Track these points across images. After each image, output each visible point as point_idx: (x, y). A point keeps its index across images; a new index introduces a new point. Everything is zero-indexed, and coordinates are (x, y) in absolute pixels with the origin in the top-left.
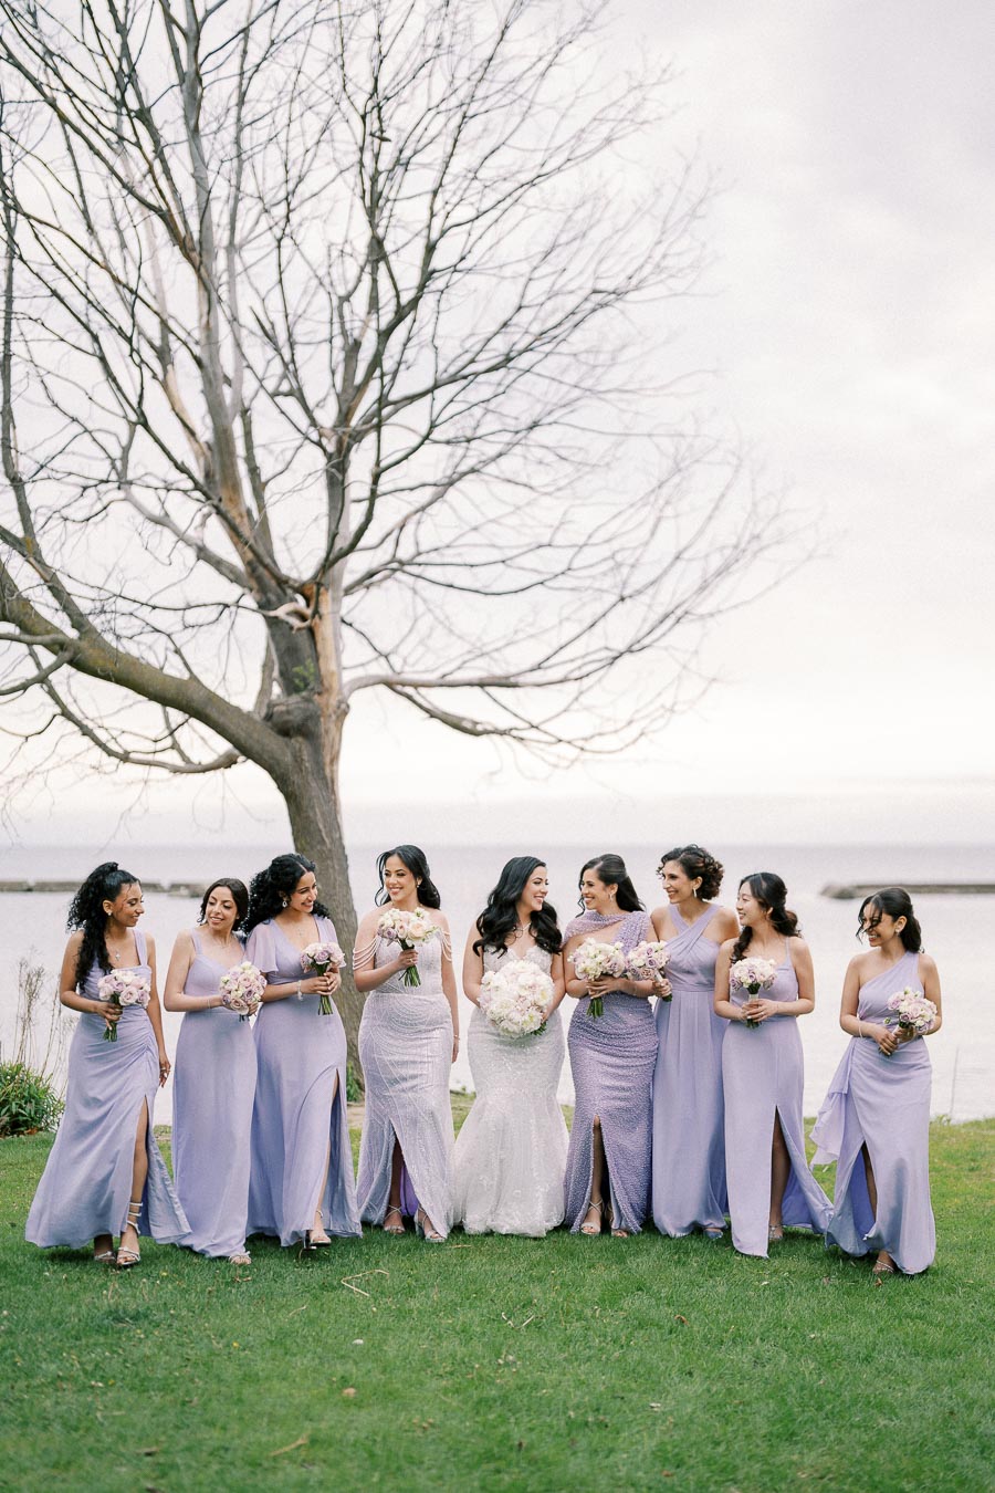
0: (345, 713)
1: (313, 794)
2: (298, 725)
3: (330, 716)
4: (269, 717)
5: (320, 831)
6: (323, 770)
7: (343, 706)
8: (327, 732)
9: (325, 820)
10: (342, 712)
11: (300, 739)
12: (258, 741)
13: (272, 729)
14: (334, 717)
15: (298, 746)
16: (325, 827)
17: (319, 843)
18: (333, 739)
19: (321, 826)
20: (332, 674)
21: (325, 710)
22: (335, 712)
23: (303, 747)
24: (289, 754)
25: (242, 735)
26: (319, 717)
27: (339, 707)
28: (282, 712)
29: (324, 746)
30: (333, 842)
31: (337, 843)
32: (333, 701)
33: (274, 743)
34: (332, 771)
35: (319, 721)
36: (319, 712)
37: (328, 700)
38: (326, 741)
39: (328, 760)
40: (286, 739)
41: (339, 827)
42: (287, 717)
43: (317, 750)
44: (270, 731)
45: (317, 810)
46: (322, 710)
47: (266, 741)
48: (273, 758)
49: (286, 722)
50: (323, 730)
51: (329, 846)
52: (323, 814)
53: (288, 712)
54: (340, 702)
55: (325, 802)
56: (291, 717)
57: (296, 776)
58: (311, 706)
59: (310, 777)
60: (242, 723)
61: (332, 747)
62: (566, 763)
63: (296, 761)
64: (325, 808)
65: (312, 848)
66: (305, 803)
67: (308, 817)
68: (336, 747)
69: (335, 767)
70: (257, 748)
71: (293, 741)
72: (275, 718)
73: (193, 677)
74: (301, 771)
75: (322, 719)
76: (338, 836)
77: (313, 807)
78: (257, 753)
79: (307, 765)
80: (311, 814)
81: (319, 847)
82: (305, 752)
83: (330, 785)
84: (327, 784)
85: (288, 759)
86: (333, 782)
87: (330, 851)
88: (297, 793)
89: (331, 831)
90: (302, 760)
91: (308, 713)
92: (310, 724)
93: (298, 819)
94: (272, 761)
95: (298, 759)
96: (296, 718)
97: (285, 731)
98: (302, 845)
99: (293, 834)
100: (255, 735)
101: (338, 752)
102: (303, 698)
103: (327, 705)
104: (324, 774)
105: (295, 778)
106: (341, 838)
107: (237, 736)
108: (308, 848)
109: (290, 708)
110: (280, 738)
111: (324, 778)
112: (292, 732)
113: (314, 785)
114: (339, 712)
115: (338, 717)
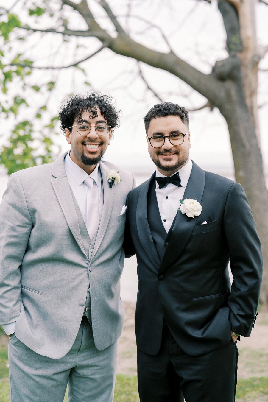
1: (237, 116)
2: (228, 73)
4: (213, 71)
7: (255, 59)
8: (246, 76)
9: (247, 132)
10: (255, 64)
11: (230, 81)
13: (214, 77)
14: (250, 67)
16: (247, 136)
19: (243, 136)
20: (248, 38)
21: (243, 62)
22: (250, 63)
23: (232, 87)
26: (239, 67)
27: (252, 60)
32: (249, 56)
33: (215, 85)
34: (251, 101)
36: (240, 64)
37: (245, 55)
38: (246, 82)
40: (222, 83)
41: (255, 137)
43: (240, 88)
45: (241, 125)
47: (209, 84)
50: (243, 76)
52: (245, 128)
54: (254, 56)
64: (246, 125)
71: (226, 83)
72: (217, 70)
73: (172, 52)
75: (241, 69)
76: (254, 142)
79: (234, 97)
86: (252, 108)
87: (249, 151)
89: (250, 139)
92: (234, 71)
95: (228, 95)
96: (226, 69)
97: (222, 78)
102: (231, 56)
105: (227, 106)
109: (224, 63)
110: (219, 84)
112: (225, 78)
113: (239, 110)
115: (253, 67)
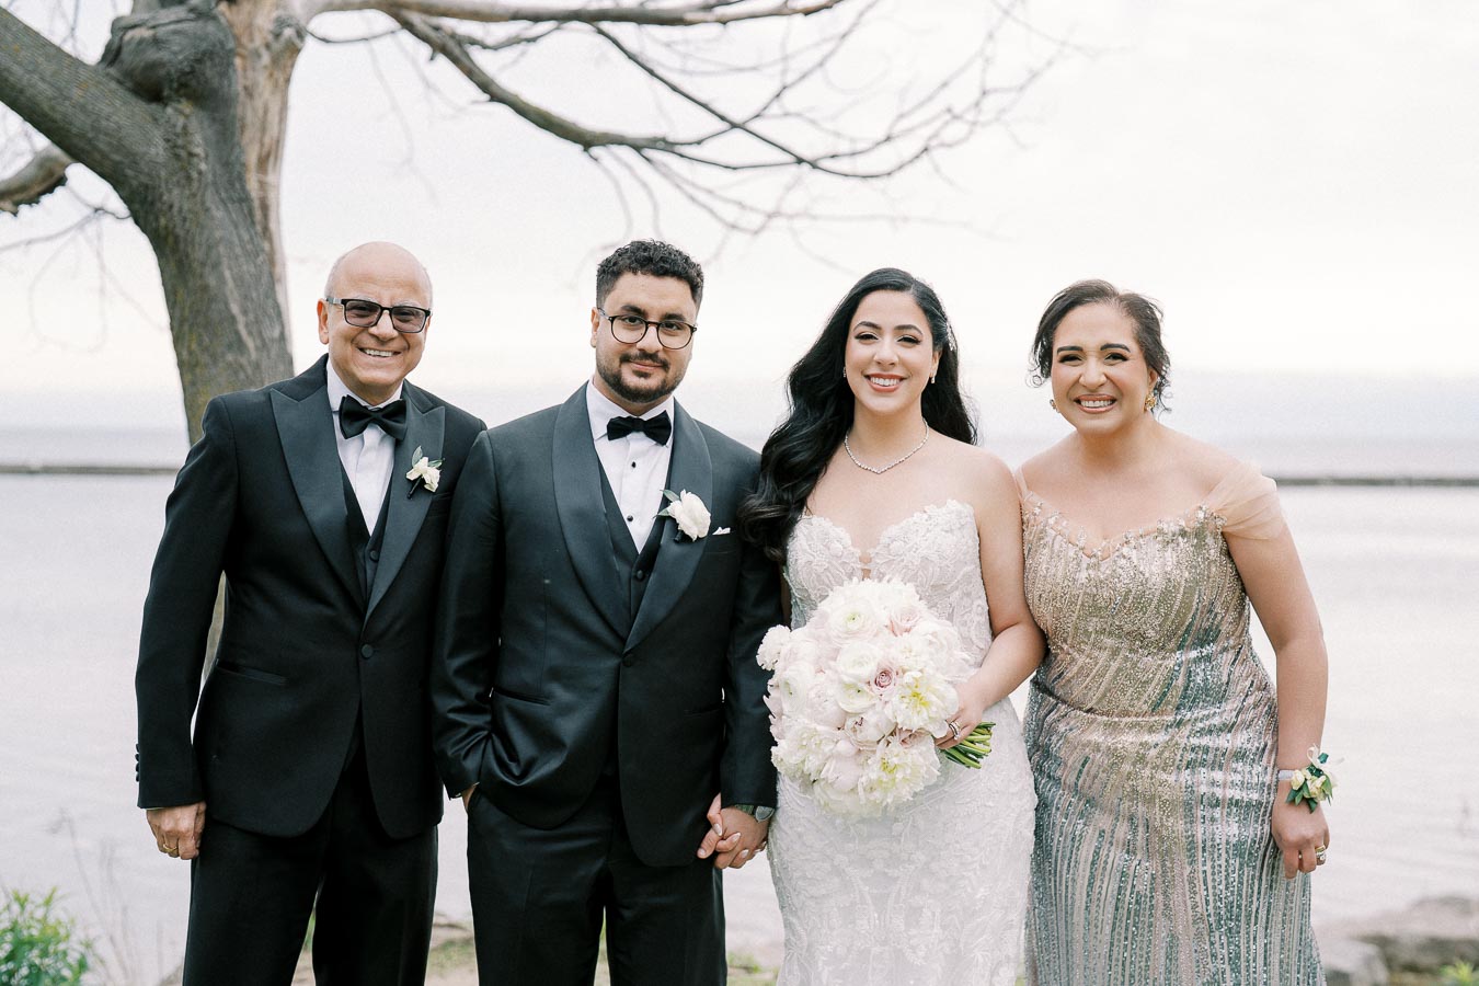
0: (293, 50)
1: (218, 234)
2: (184, 74)
3: (258, 55)
4: (112, 54)
5: (233, 319)
6: (241, 179)
7: (288, 32)
8: (249, 91)
9: (246, 297)
10: (286, 51)
11: (186, 107)
12: (83, 108)
13: (120, 82)
14: (266, 59)
15: (181, 121)
16: (245, 312)
17: (230, 347)
18: (266, 112)
19: (235, 309)
21: (245, 40)
22: (268, 46)
23: (194, 125)
24: (161, 143)
25: (42, 90)
26: (232, 53)
27: (277, 36)
28: (141, 41)
29: (243, 128)
30: (264, 346)
31: (274, 351)
32: (264, 21)
33: (123, 115)
34: (263, 185)
35: (230, 64)
36: (231, 45)
37: (252, 15)
38: (248, 112)
39: (252, 157)
40: (154, 106)
41: (279, 315)
42: (153, 55)
43: (226, 133)
44: (113, 85)
45: (227, 274)
46: (237, 38)
47: (104, 108)
48: (120, 147)
49: (152, 66)
50: (240, 89)
51: (254, 355)
52: (239, 281)
53: (156, 42)
54: (281, 23)
55: (247, 254)
56: (163, 55)
57: (176, 192)
58: (211, 27)
59: (210, 198)
60: (41, 60)
61: (263, 130)
62: (756, 220)
63: (177, 157)
64: (248, 268)
65: (215, 362)
66: (198, 254)
67: (205, 288)
68: (273, 131)
69: (271, 178)
70: (80, 122)
71: (169, 110)
72: (126, 55)
74: (189, 178)
75: (238, 61)
76: (276, 333)
77: (216, 266)
78: (82, 136)
79: (203, 166)
80: (212, 281)
81: (230, 357)
82: (198, 138)
83: (258, 215)
84: (251, 213)
85: (158, 151)
86: (265, 208)
87: (257, 366)
88: (180, 232)
89: (257, 321)
90: (191, 155)
91: (204, 46)
92: (209, 71)
93: (181, 291)
94: (117, 157)
95: (180, 154)
96: (176, 55)
97: (151, 87)
98: (191, 353)
99: (172, 329)
100: (76, 93)
101: (278, 143)
102: (192, 10)
103: (250, 26)
104: (243, 188)
105: (175, 196)
106: (283, 338)
107: (30, 92)
108: (205, 358)
109: (161, 32)
110: (141, 108)
111: (244, 199)
112: (166, 93)
113: (218, 213)
114: (277, 46)
115: (275, 61)
